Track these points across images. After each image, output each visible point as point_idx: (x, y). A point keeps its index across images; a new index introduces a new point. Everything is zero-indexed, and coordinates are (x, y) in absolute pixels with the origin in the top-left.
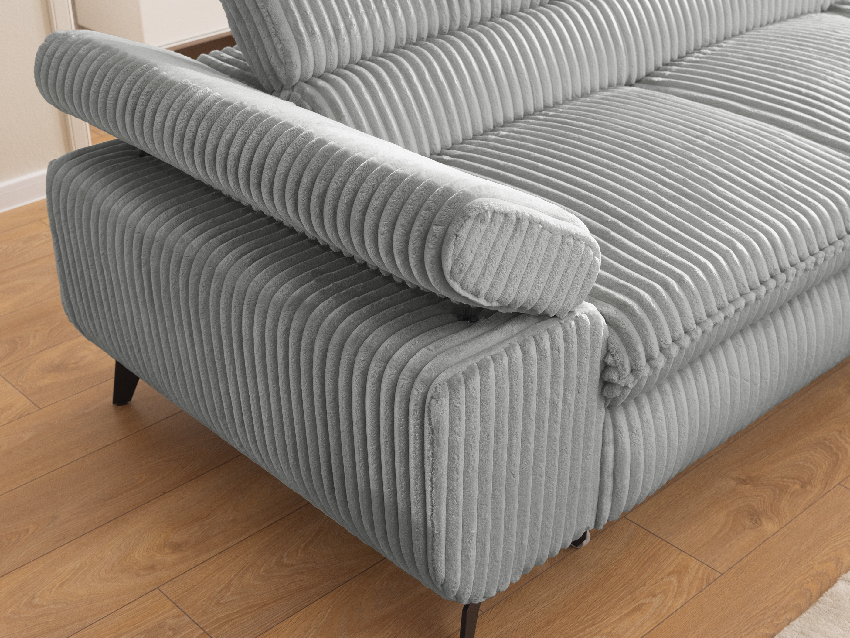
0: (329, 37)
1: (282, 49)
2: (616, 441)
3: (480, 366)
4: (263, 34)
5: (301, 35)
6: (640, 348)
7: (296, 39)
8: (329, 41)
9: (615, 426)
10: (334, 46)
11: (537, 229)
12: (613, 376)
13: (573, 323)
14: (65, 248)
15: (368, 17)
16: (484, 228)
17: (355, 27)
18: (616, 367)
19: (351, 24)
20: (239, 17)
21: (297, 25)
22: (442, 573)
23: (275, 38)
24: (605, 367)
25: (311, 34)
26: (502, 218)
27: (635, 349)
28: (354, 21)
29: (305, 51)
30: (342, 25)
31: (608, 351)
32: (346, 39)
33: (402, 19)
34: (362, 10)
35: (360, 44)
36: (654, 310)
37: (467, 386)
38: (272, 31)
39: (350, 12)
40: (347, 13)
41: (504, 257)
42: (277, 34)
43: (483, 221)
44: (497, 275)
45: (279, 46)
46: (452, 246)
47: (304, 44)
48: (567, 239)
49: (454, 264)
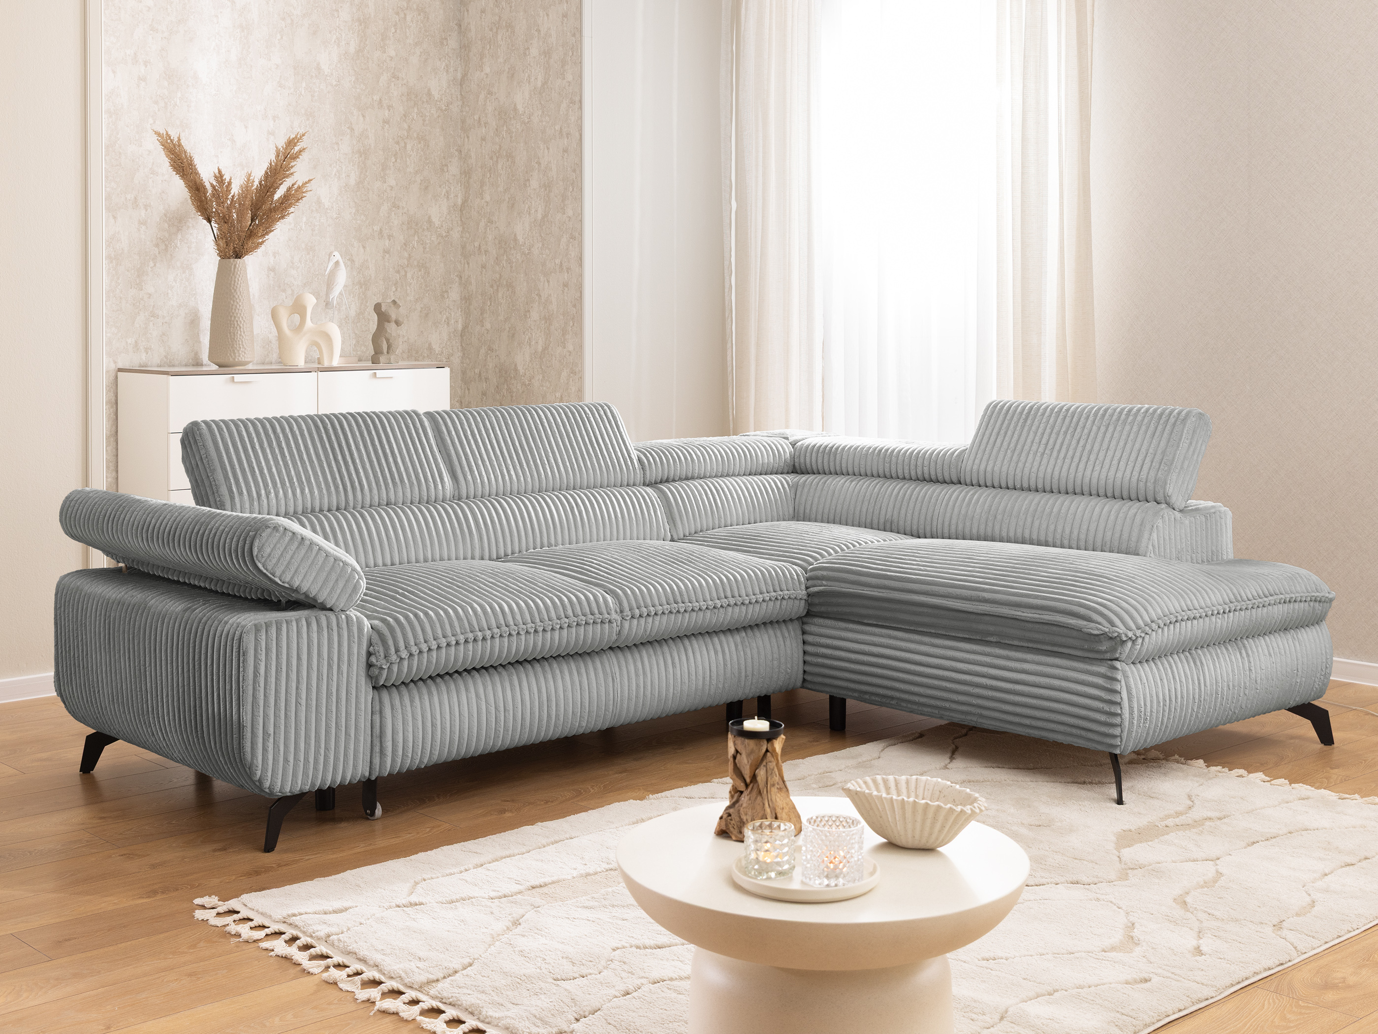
0: (253, 498)
1: (219, 501)
2: (381, 712)
3: (277, 622)
4: (210, 493)
5: (233, 493)
6: (391, 643)
7: (230, 495)
8: (253, 500)
9: (381, 702)
10: (256, 503)
11: (316, 548)
12: (373, 659)
13: (343, 616)
14: (61, 633)
15: (283, 490)
16: (278, 534)
17: (273, 495)
18: (375, 654)
19: (270, 492)
20: (198, 486)
21: (231, 487)
22: (248, 756)
23: (216, 495)
24: (369, 654)
25: (241, 493)
26: (290, 534)
27: (387, 643)
28: (272, 491)
29: (235, 503)
30: (263, 492)
31: (370, 644)
32: (265, 501)
33: (308, 496)
34: (279, 485)
35: (275, 505)
36: (403, 624)
37: (267, 631)
38: (215, 490)
39: (270, 485)
40: (268, 486)
41: (292, 558)
42: (217, 492)
43: (277, 531)
44: (287, 566)
45: (218, 499)
46: (258, 541)
47: (234, 498)
48: (337, 562)
49: (259, 551)
